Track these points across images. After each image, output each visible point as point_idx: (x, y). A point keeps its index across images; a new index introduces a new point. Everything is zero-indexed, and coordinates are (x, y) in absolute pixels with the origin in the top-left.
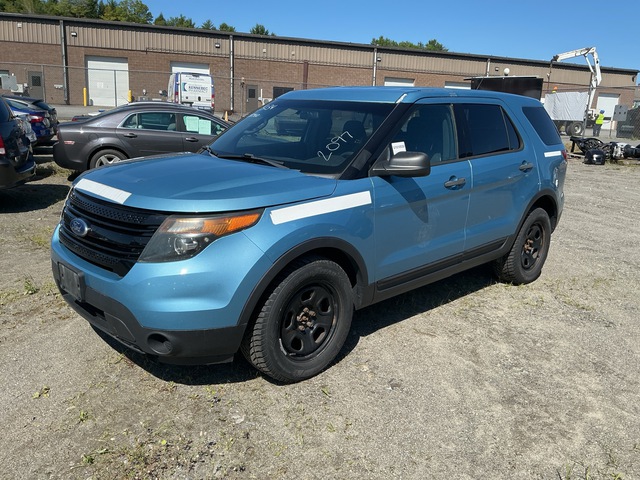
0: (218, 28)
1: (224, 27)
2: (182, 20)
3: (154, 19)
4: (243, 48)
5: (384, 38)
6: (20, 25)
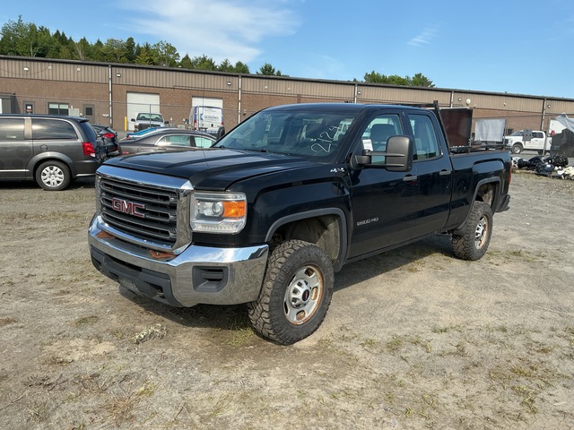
0: (234, 66)
1: (239, 64)
2: (204, 59)
3: (181, 59)
4: (249, 85)
5: (376, 73)
6: (79, 69)
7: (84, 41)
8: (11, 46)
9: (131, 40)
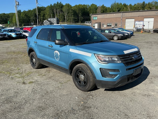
6: (114, 15)
7: (131, 5)
8: (112, 9)
9: (144, 2)
